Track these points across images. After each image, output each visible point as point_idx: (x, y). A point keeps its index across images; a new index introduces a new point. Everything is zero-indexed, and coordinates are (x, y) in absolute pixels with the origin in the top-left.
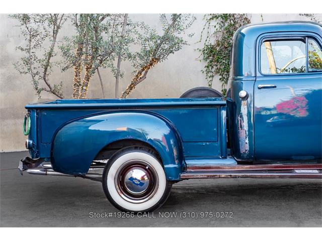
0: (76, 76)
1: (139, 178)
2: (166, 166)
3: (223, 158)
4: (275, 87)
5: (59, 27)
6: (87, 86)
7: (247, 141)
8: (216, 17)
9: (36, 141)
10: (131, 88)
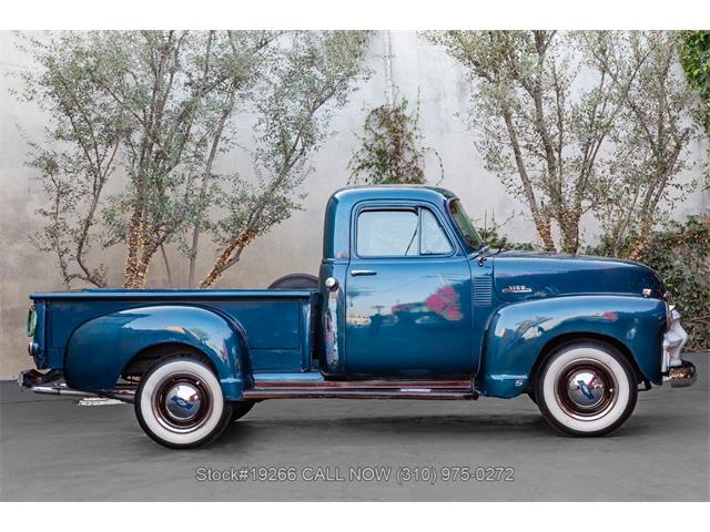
0: (131, 255)
1: (187, 398)
2: (222, 381)
3: (305, 372)
4: (375, 274)
5: (103, 180)
6: (144, 271)
7: (336, 347)
8: (367, 165)
9: (43, 344)
10: (214, 275)
